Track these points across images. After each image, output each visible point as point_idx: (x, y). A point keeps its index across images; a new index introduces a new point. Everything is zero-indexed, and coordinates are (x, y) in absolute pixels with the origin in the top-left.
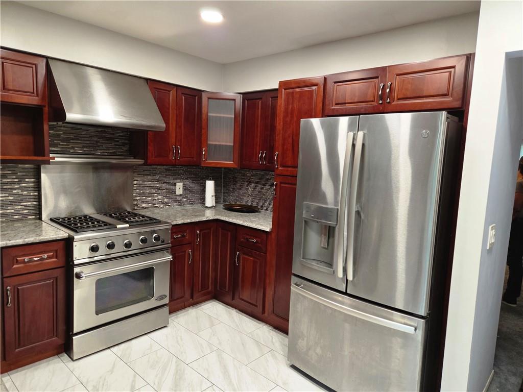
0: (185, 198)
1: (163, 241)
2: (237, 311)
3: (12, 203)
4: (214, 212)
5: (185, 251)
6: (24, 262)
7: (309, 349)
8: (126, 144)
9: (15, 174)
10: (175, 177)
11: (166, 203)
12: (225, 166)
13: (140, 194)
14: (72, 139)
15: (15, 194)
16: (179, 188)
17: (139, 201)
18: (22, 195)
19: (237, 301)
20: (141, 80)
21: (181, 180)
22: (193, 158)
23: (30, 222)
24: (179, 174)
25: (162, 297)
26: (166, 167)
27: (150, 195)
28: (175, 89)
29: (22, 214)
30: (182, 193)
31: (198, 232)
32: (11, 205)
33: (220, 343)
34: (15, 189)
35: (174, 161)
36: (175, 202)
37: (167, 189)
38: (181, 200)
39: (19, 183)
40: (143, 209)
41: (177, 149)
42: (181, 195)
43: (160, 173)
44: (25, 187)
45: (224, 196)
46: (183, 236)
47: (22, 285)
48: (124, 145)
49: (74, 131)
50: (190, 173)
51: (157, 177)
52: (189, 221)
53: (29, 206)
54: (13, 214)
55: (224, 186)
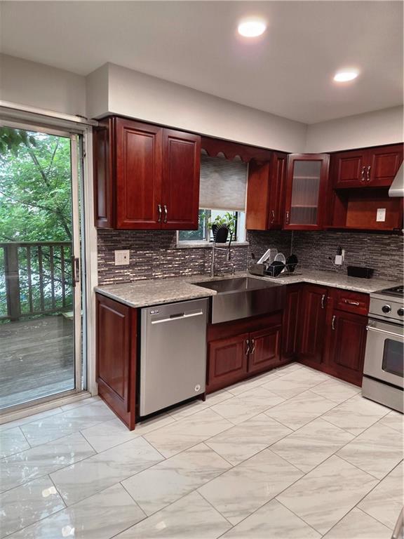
3: (392, 266)
6: (344, 302)
9: (396, 243)
15: (393, 260)
18: (399, 261)
29: (396, 276)
34: (394, 255)
39: (398, 251)
44: (402, 255)
54: (390, 275)
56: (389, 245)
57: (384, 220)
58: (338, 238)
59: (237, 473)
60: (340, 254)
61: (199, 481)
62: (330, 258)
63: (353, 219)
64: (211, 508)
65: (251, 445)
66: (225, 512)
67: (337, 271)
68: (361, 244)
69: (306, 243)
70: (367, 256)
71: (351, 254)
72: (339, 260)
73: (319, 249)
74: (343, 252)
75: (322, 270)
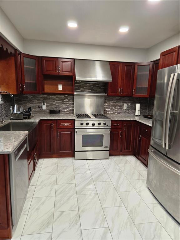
0: (127, 111)
1: (107, 125)
2: (141, 162)
3: (66, 108)
4: (139, 118)
5: (119, 132)
6: (62, 125)
7: (152, 180)
8: (104, 88)
9: (67, 99)
10: (124, 102)
11: (119, 112)
12: (143, 97)
13: (108, 108)
14: (85, 87)
15: (67, 105)
16: (125, 106)
17: (108, 111)
18: (69, 106)
19: (140, 157)
20: (108, 62)
21: (126, 103)
22: (129, 93)
23: (71, 115)
24: (125, 101)
25: (106, 147)
26: (119, 97)
27: (112, 109)
28: (122, 64)
29: (69, 112)
30: (126, 109)
31: (125, 124)
32: (66, 109)
33: (124, 170)
34: (67, 104)
35: (119, 95)
36: (123, 112)
37: (119, 107)
38: (126, 112)
39: (68, 102)
40: (109, 114)
41: (121, 89)
42: (126, 110)
43: (117, 100)
44: (70, 103)
45: (148, 112)
46: (118, 125)
47: (62, 132)
48: (102, 89)
49: (85, 84)
50: (131, 100)
51: (115, 101)
52: (121, 119)
53: (71, 109)
54: (67, 112)
55: (148, 107)
56: (65, 99)
57: (62, 89)
58: (41, 98)
59: (83, 211)
60: (44, 105)
61: (77, 226)
62: (39, 107)
63: (48, 88)
64: (95, 229)
65: (71, 198)
66: (100, 226)
67: (43, 112)
68: (53, 99)
69: (24, 100)
70: (56, 105)
71: (49, 104)
72: (44, 107)
73: (32, 103)
74: (45, 104)
75: (35, 113)
